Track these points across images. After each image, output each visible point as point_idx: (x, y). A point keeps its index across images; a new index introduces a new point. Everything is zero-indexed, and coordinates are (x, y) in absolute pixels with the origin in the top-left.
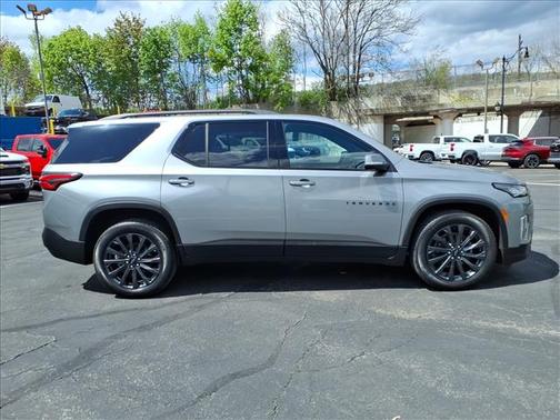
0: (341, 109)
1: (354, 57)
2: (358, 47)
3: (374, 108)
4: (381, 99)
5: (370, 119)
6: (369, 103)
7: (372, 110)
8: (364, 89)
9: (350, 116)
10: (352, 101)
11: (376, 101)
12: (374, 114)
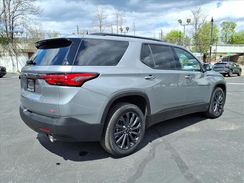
0: (4, 48)
1: (10, 22)
2: (12, 17)
3: (23, 49)
4: (27, 45)
5: (21, 54)
6: (20, 46)
7: (22, 50)
8: (17, 39)
9: (10, 52)
10: (10, 44)
11: (24, 46)
12: (24, 52)
